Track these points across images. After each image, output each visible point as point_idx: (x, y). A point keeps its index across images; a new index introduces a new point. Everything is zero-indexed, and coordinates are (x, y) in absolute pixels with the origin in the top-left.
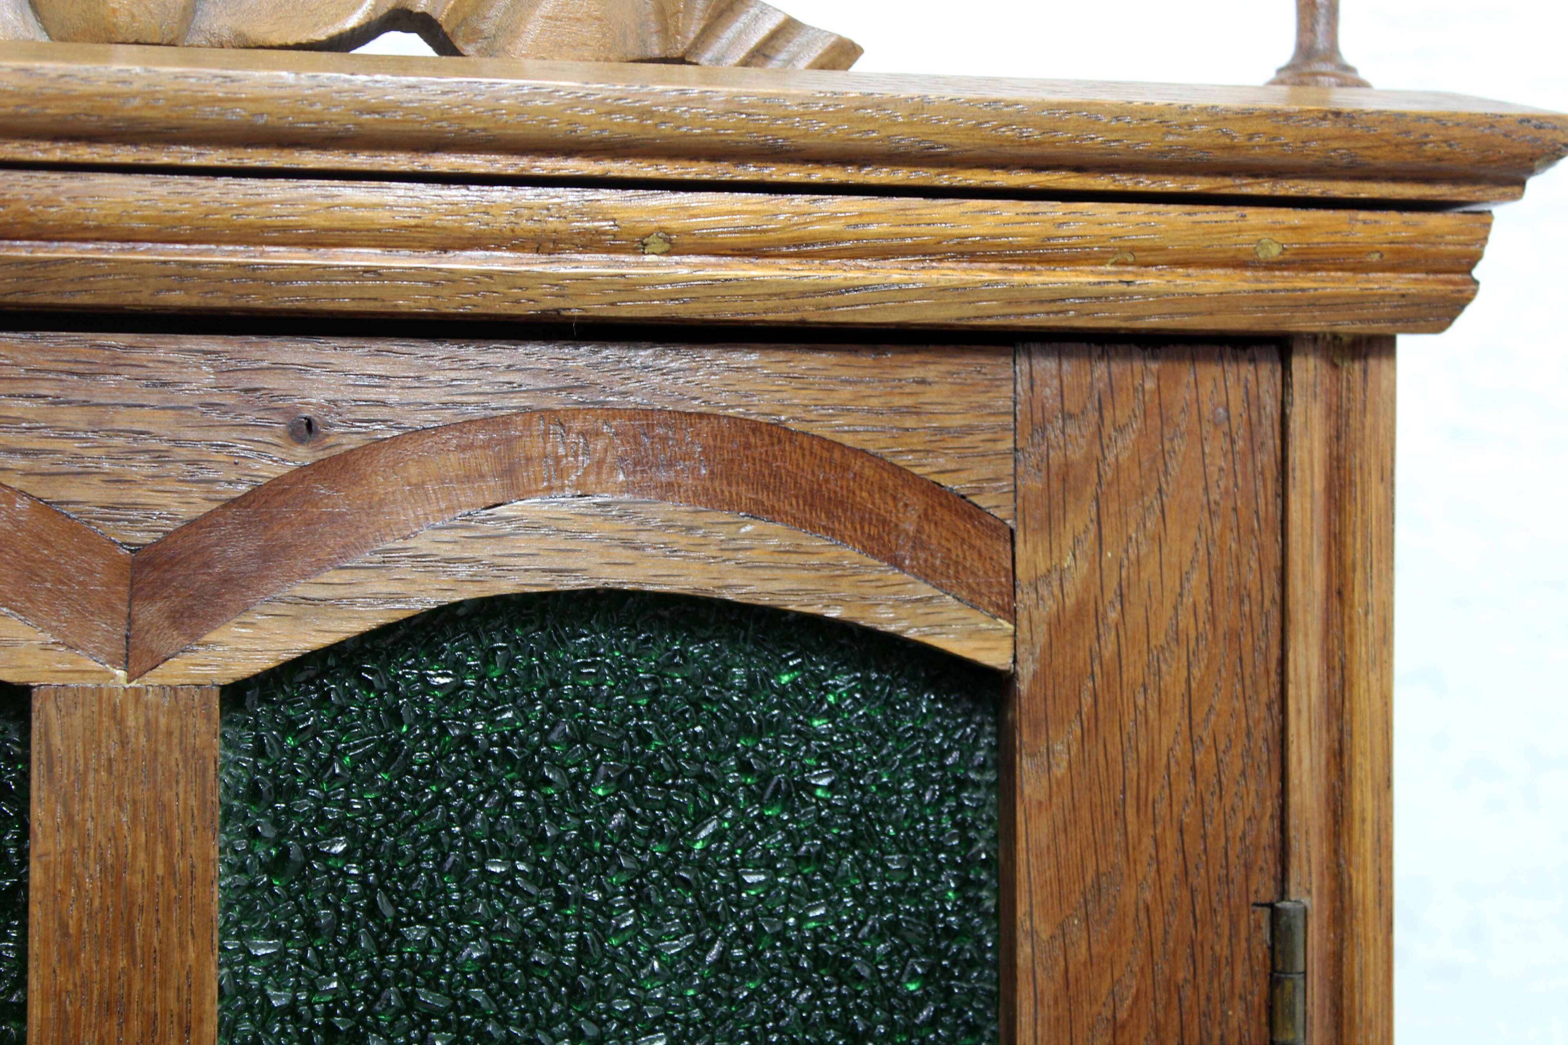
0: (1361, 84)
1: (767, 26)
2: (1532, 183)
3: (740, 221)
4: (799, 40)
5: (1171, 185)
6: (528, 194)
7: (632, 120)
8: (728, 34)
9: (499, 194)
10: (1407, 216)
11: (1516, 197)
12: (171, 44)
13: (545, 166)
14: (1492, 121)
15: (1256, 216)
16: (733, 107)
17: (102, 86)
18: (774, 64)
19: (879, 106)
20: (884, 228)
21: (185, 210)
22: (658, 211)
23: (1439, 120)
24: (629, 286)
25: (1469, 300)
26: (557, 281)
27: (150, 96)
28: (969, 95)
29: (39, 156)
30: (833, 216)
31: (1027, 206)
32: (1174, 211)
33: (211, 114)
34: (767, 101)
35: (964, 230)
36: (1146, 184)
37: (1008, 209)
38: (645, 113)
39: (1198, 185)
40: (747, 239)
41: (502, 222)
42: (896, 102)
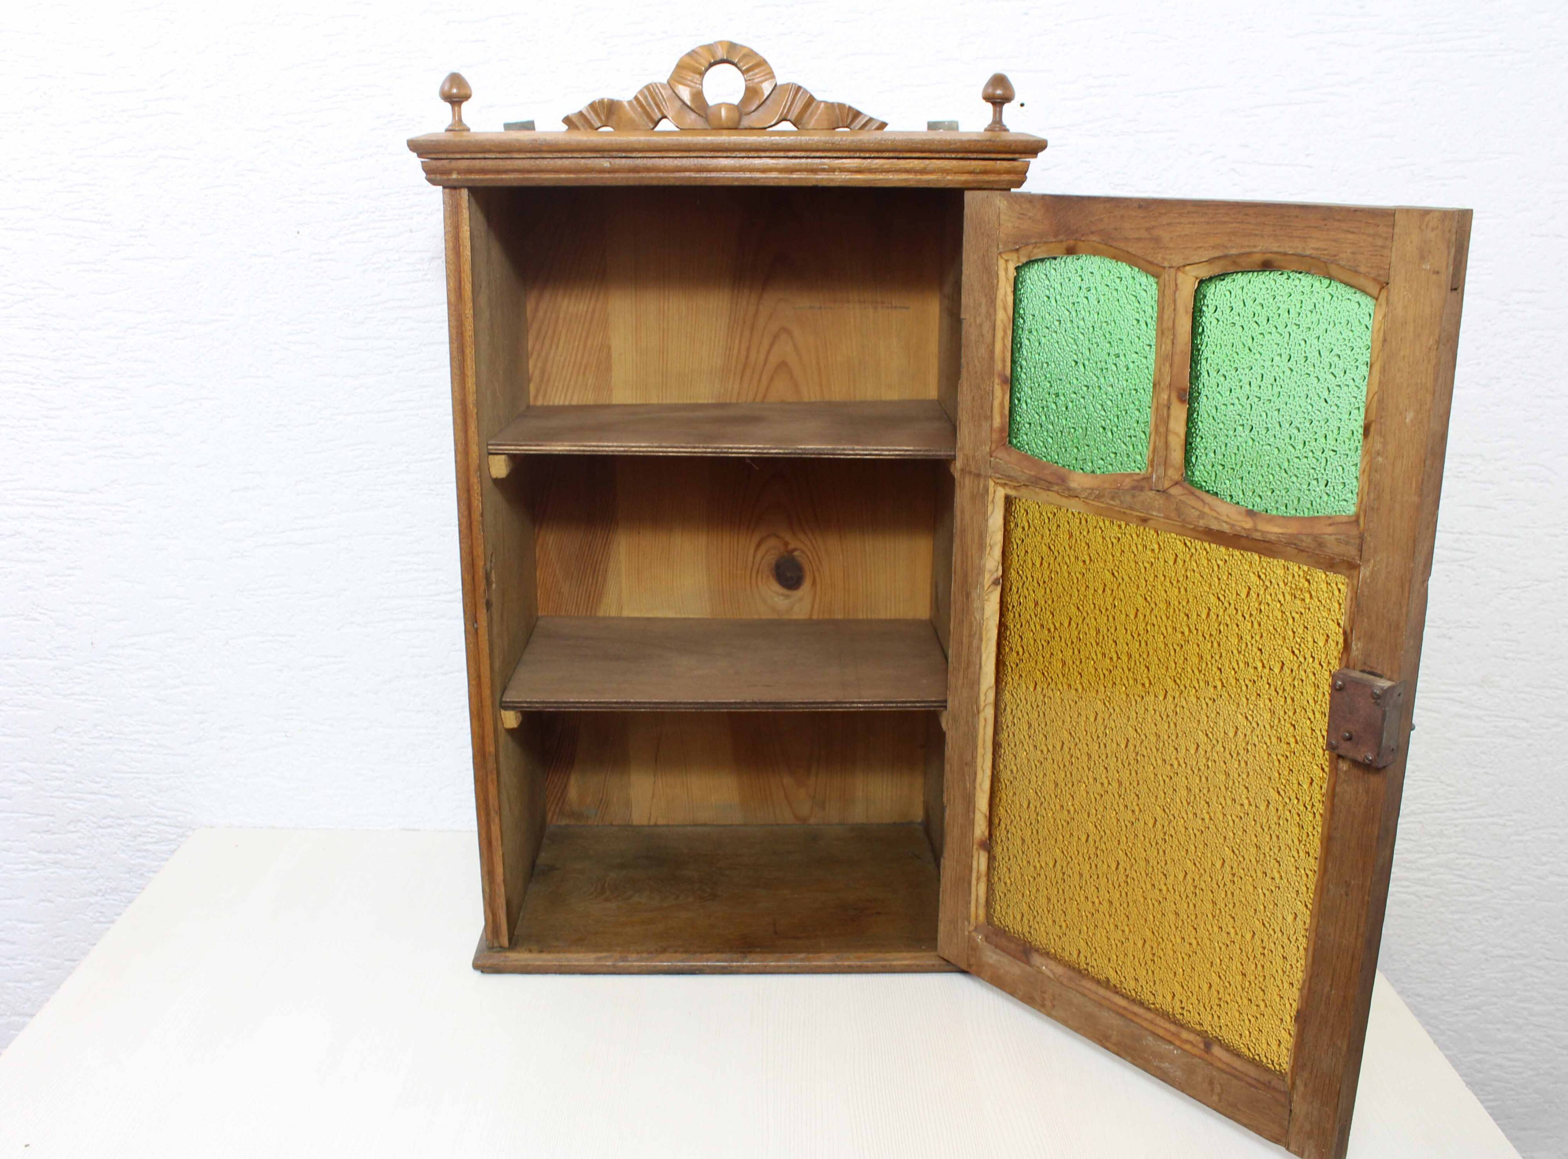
0: (1007, 130)
1: (866, 119)
2: (1040, 154)
3: (856, 165)
4: (873, 122)
5: (953, 156)
6: (809, 160)
7: (830, 145)
8: (857, 121)
9: (803, 161)
10: (1010, 162)
11: (1036, 157)
12: (736, 129)
13: (813, 154)
14: (1027, 142)
15: (973, 163)
16: (852, 141)
17: (719, 142)
18: (867, 128)
19: (885, 141)
20: (888, 166)
21: (738, 165)
22: (838, 164)
23: (1015, 141)
24: (832, 180)
25: (1023, 182)
26: (817, 180)
27: (729, 143)
28: (905, 138)
29: (707, 155)
30: (876, 164)
31: (920, 161)
32: (954, 162)
33: (742, 147)
34: (860, 140)
35: (907, 166)
36: (948, 155)
37: (916, 162)
38: (833, 143)
39: (960, 155)
40: (857, 169)
41: (804, 166)
42: (889, 140)
